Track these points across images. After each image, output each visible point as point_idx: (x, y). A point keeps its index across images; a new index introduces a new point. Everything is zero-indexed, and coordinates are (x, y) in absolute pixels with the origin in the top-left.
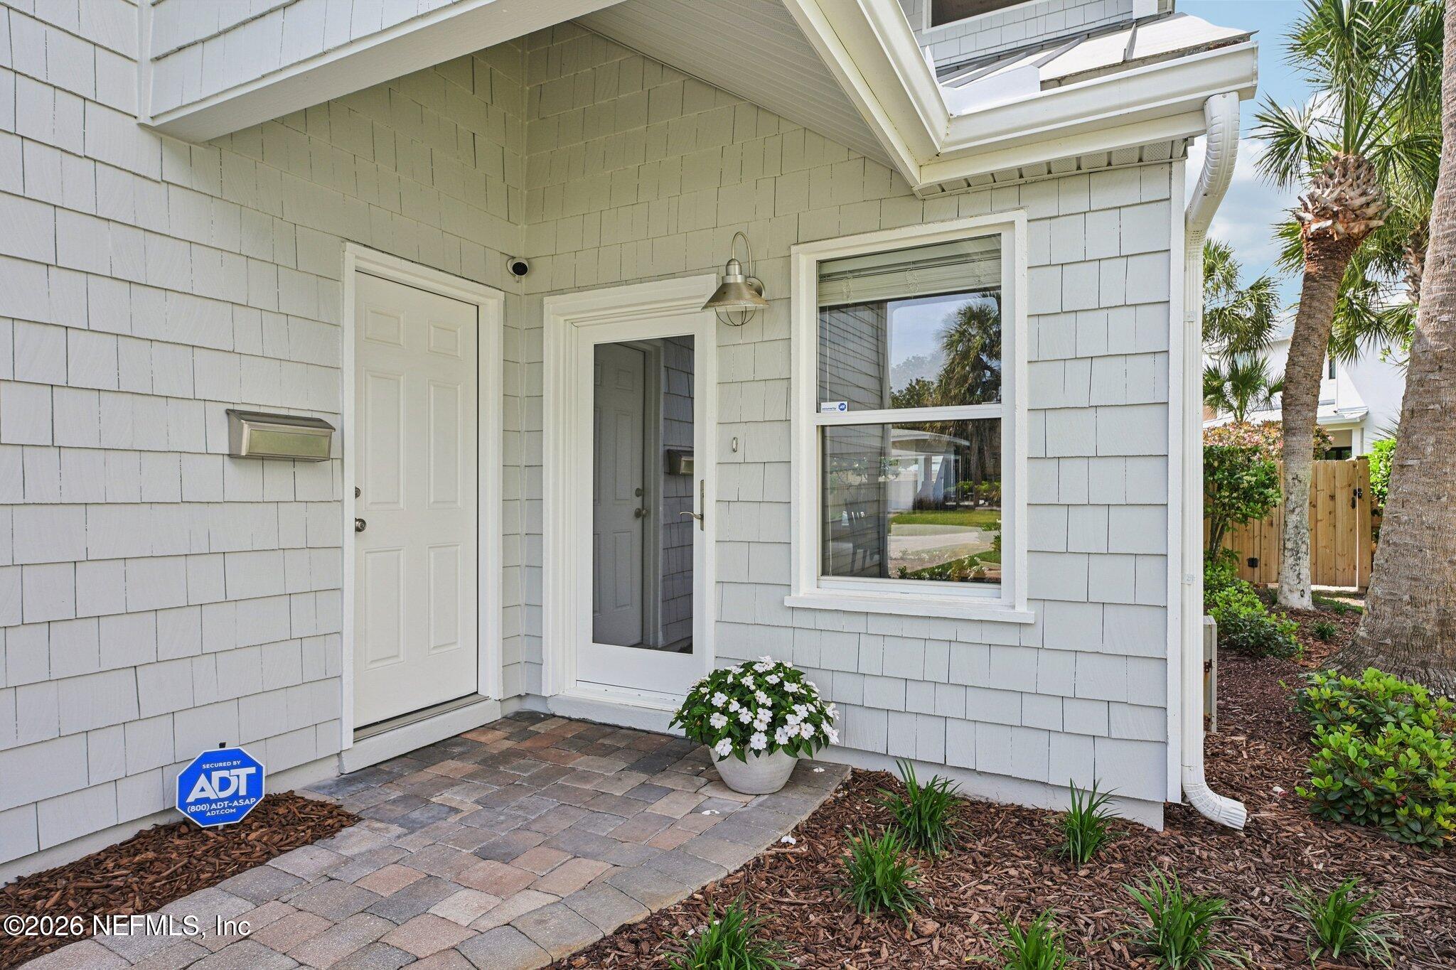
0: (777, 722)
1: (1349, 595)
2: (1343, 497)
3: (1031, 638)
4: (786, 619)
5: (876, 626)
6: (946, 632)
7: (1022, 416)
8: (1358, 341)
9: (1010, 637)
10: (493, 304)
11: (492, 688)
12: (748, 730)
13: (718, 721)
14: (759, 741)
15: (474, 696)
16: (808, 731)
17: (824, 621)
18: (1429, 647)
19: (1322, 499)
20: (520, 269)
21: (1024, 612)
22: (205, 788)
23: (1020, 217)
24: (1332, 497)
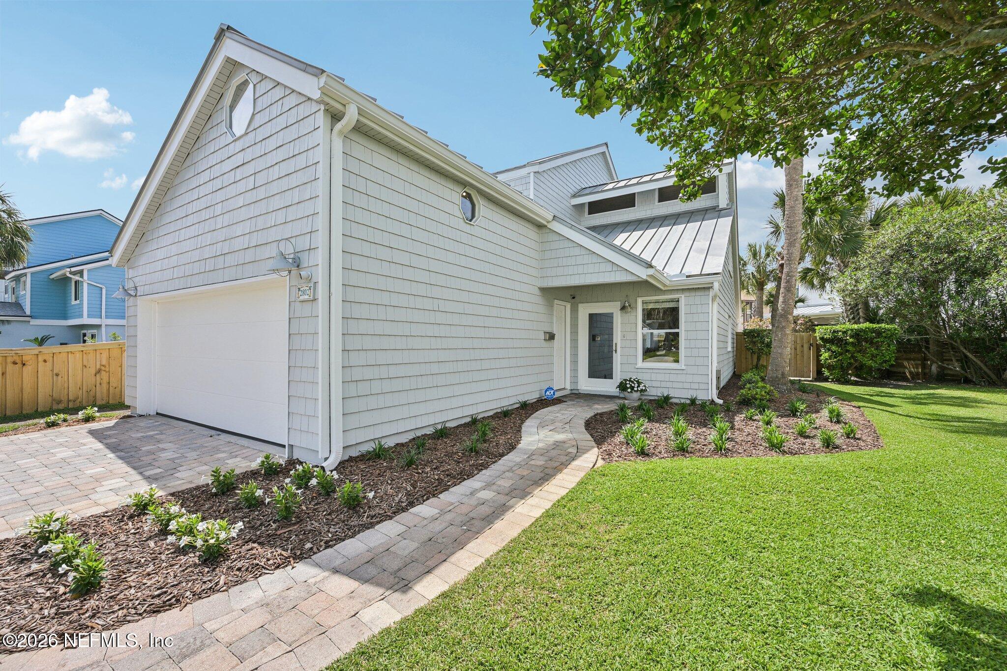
0: (639, 386)
1: (808, 381)
2: (806, 346)
3: (685, 372)
4: (636, 370)
5: (654, 371)
6: (669, 371)
7: (683, 331)
8: (826, 284)
9: (681, 372)
10: (568, 306)
11: (568, 387)
12: (634, 387)
13: (628, 386)
14: (636, 389)
15: (564, 389)
16: (644, 388)
17: (644, 371)
18: (779, 380)
19: (798, 347)
20: (574, 298)
21: (683, 367)
22: (548, 393)
23: (683, 296)
24: (802, 346)
